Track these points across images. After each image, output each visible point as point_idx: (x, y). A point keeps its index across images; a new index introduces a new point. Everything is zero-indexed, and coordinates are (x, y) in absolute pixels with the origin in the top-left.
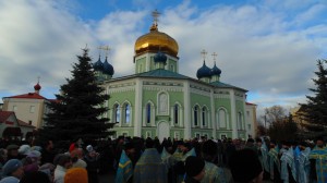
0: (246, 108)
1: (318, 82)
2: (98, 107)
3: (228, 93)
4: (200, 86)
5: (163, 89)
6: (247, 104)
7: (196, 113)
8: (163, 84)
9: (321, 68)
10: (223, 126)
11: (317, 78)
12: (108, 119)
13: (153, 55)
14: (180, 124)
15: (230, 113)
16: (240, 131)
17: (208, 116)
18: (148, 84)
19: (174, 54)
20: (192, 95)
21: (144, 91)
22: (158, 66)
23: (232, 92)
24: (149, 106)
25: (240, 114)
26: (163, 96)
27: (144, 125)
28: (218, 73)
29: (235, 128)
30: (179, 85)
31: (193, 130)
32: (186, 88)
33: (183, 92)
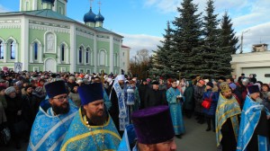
0: (121, 51)
3: (108, 38)
4: (86, 29)
6: (123, 47)
7: (80, 52)
8: (51, 25)
10: (102, 63)
11: (165, 33)
14: (66, 61)
15: (108, 54)
17: (91, 55)
18: (34, 22)
20: (77, 37)
21: (30, 30)
22: (45, 6)
23: (111, 37)
25: (116, 54)
26: (50, 36)
27: (31, 61)
28: (101, 19)
29: (111, 65)
30: (66, 27)
31: (77, 67)
32: (72, 30)
33: (69, 34)
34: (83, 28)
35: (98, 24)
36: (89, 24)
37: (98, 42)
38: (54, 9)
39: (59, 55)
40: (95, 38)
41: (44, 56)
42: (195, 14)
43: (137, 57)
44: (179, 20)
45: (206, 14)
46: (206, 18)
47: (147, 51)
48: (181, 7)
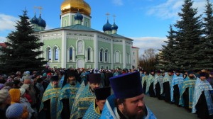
0: (132, 51)
1: (169, 37)
2: (36, 50)
3: (121, 41)
4: (105, 36)
5: (80, 38)
6: (133, 48)
7: (101, 54)
8: (80, 35)
9: (171, 29)
10: (117, 61)
11: (169, 35)
12: (43, 59)
13: (74, 14)
14: (91, 60)
15: (122, 53)
16: (127, 64)
17: (109, 56)
18: (70, 34)
19: (88, 14)
20: (99, 43)
21: (67, 39)
22: (77, 22)
23: (124, 41)
24: (71, 49)
25: (128, 54)
26: (80, 43)
27: (68, 61)
28: (116, 28)
29: (124, 63)
30: (91, 36)
31: (99, 64)
32: (95, 38)
33: (93, 40)
34: (103, 36)
35: (113, 32)
36: (107, 32)
37: (114, 45)
38: (83, 24)
39: (86, 56)
40: (111, 42)
41: (76, 57)
42: (195, 16)
43: (145, 55)
44: (180, 23)
45: (205, 16)
47: (153, 50)
48: (182, 13)
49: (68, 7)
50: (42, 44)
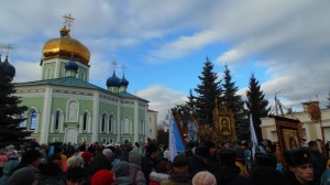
0: (147, 116)
3: (133, 103)
4: (109, 96)
5: (73, 97)
6: (149, 111)
8: (74, 93)
10: (126, 132)
13: (64, 61)
14: (88, 130)
16: (141, 136)
17: (114, 123)
18: (58, 91)
19: (85, 62)
20: (101, 104)
21: (53, 99)
22: (69, 74)
23: (136, 103)
24: (58, 113)
25: (142, 121)
26: (72, 104)
27: (52, 131)
28: (125, 84)
29: (136, 133)
30: (89, 94)
31: (99, 136)
32: (96, 97)
33: (92, 101)
35: (122, 89)
36: (113, 89)
37: (122, 108)
38: (77, 76)
39: (81, 123)
40: (118, 104)
41: (65, 125)
44: (200, 87)
46: (225, 86)
48: (202, 76)
49: (56, 50)
50: (25, 108)
